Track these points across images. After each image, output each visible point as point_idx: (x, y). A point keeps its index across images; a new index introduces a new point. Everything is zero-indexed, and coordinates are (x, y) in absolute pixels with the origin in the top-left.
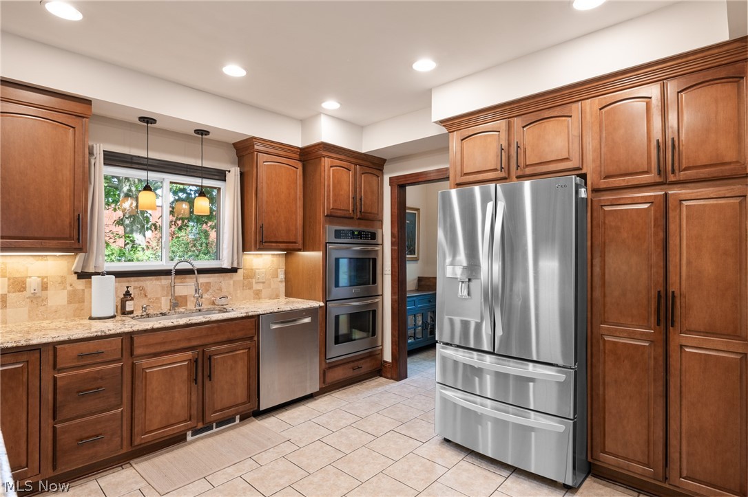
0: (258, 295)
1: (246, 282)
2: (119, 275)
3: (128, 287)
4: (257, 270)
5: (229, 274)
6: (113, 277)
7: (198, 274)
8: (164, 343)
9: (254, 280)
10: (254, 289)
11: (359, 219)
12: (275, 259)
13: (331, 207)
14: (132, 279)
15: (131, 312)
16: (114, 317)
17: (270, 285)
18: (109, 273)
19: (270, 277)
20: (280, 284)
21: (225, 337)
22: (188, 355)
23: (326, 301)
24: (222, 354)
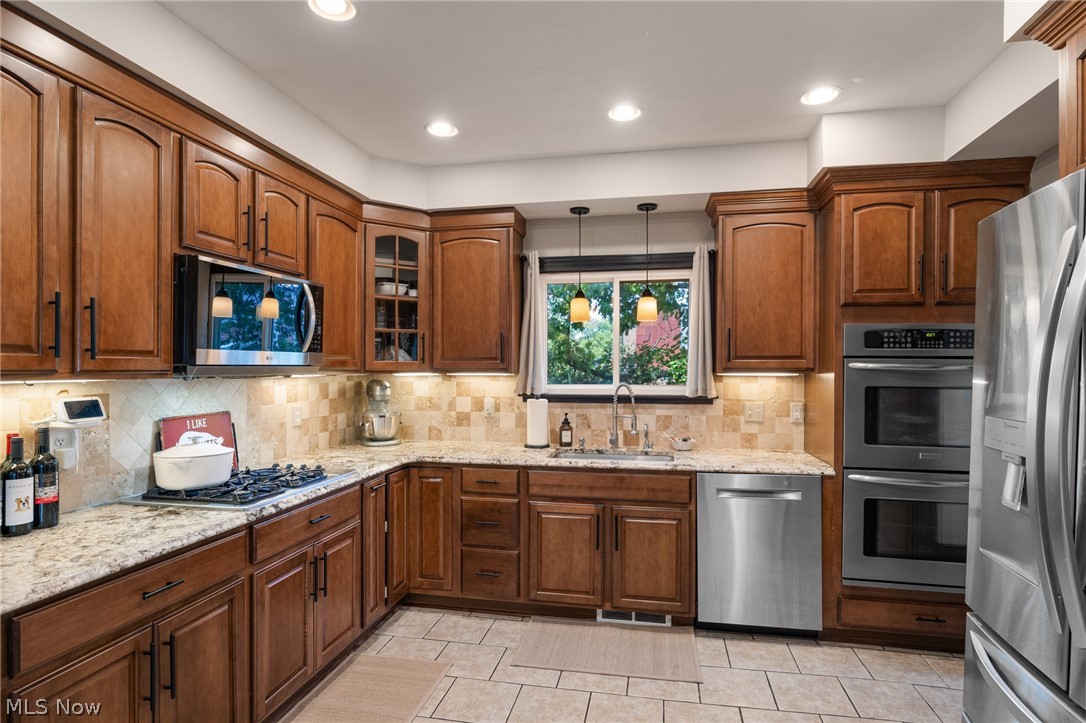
0: (749, 441)
1: (728, 420)
2: (553, 399)
3: (566, 414)
4: (747, 403)
5: (700, 406)
6: (546, 400)
7: (636, 402)
8: (560, 486)
9: (742, 419)
10: (742, 432)
11: (939, 304)
12: (784, 386)
13: (856, 287)
14: (575, 405)
15: (569, 444)
16: (548, 446)
17: (772, 429)
18: (543, 396)
19: (774, 414)
20: (794, 428)
21: (643, 495)
22: (590, 508)
23: (843, 468)
24: (638, 520)
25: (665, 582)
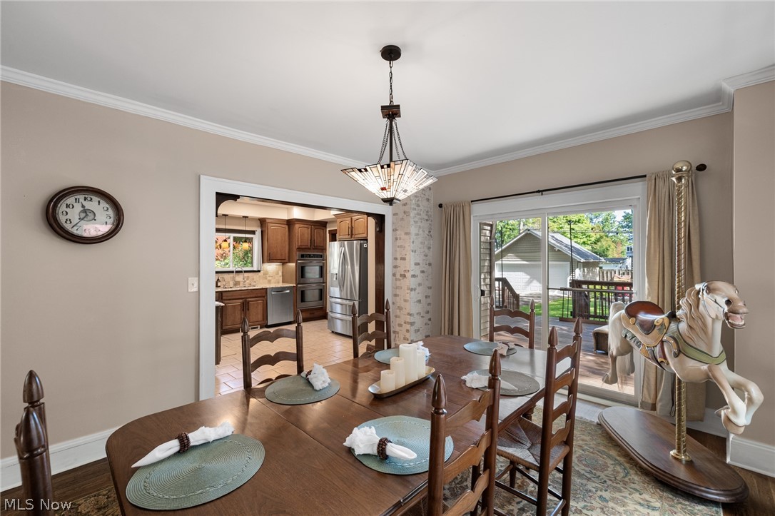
0: (268, 281)
1: (264, 276)
4: (269, 271)
5: (257, 273)
7: (244, 272)
8: (232, 296)
9: (267, 276)
11: (313, 249)
12: (277, 267)
13: (299, 244)
14: (220, 274)
15: (220, 286)
17: (275, 278)
19: (275, 274)
20: (280, 277)
21: (254, 296)
22: (241, 301)
23: (297, 285)
24: (252, 302)
25: (260, 317)
